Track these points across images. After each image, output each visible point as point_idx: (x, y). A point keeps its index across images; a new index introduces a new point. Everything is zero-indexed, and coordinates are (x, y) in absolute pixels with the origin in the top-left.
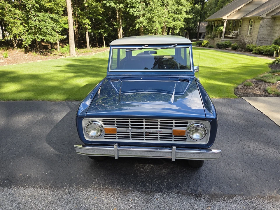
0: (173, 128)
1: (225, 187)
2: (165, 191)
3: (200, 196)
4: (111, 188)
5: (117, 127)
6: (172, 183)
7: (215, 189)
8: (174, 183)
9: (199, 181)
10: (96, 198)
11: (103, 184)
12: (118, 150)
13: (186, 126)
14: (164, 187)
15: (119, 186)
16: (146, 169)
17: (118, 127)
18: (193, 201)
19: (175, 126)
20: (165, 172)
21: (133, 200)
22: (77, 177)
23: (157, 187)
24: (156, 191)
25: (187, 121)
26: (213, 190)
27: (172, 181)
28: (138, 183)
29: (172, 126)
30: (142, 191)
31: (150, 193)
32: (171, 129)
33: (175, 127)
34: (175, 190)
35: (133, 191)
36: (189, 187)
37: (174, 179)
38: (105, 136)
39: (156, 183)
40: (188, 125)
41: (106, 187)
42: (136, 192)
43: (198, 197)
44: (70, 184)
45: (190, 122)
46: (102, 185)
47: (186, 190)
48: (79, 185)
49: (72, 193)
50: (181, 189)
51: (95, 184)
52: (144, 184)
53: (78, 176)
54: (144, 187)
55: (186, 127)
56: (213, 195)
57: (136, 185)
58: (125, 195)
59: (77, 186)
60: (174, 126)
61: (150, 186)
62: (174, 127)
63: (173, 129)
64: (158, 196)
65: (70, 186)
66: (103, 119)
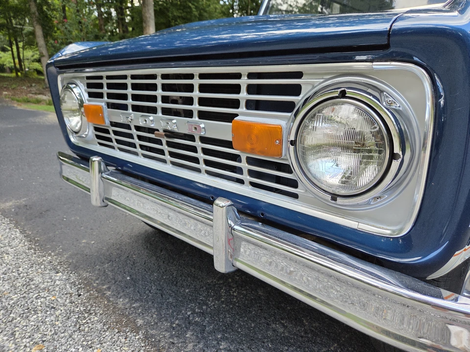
0: (237, 115)
5: (107, 103)
13: (288, 107)
15: (127, 300)
17: (109, 106)
19: (251, 105)
25: (299, 75)
28: (174, 316)
29: (235, 104)
33: (245, 110)
40: (299, 97)
41: (104, 287)
42: (139, 338)
44: (63, 250)
46: (101, 281)
51: (95, 270)
52: (182, 328)
55: (289, 114)
57: (161, 318)
58: (108, 328)
60: (243, 103)
61: (191, 345)
62: (242, 109)
63: (238, 119)
65: (58, 254)
66: (88, 78)
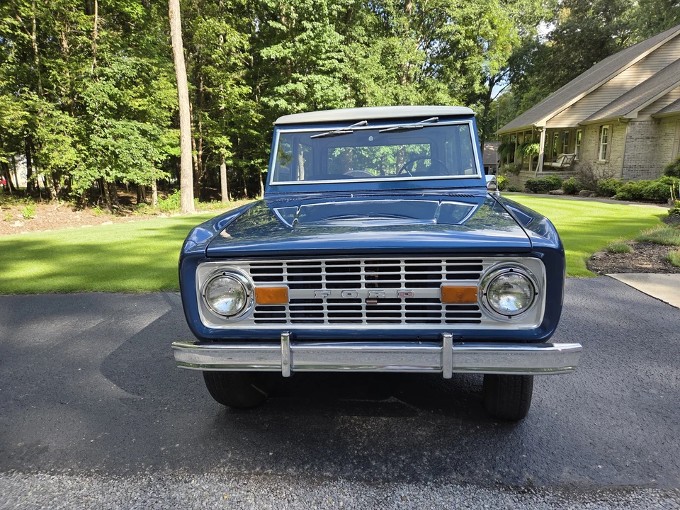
0: (441, 283)
1: (600, 466)
2: (426, 480)
3: (529, 490)
4: (272, 474)
5: (289, 285)
6: (446, 458)
7: (570, 473)
8: (450, 458)
9: (522, 454)
10: (225, 497)
11: (248, 464)
12: (291, 351)
13: (477, 276)
14: (424, 469)
15: (295, 468)
16: (369, 427)
17: (292, 286)
18: (511, 503)
19: (449, 277)
20: (424, 433)
21: (333, 500)
22: (176, 448)
23: (403, 469)
24: (400, 479)
25: (481, 261)
26: (566, 475)
27: (444, 454)
28: (347, 459)
29: (440, 276)
30: (359, 479)
31: (384, 483)
32: (437, 285)
33: (446, 280)
34: (454, 476)
35: (334, 479)
36: (493, 468)
37: (449, 449)
38: (256, 315)
39: (399, 461)
40: (483, 271)
41: (258, 469)
42: (344, 482)
43: (524, 492)
44: (154, 465)
45: (489, 264)
46: (246, 467)
47: (489, 476)
48: (181, 466)
49: (158, 486)
50: (471, 473)
51: (225, 463)
52: (364, 462)
53: (177, 445)
54: (364, 470)
55: (478, 280)
56: (566, 489)
57: (341, 464)
58: (310, 488)
59: (174, 468)
60: (444, 276)
61: (384, 468)
62: (444, 279)
63: (442, 285)
64: (405, 490)
65: (154, 471)
66: (251, 265)
